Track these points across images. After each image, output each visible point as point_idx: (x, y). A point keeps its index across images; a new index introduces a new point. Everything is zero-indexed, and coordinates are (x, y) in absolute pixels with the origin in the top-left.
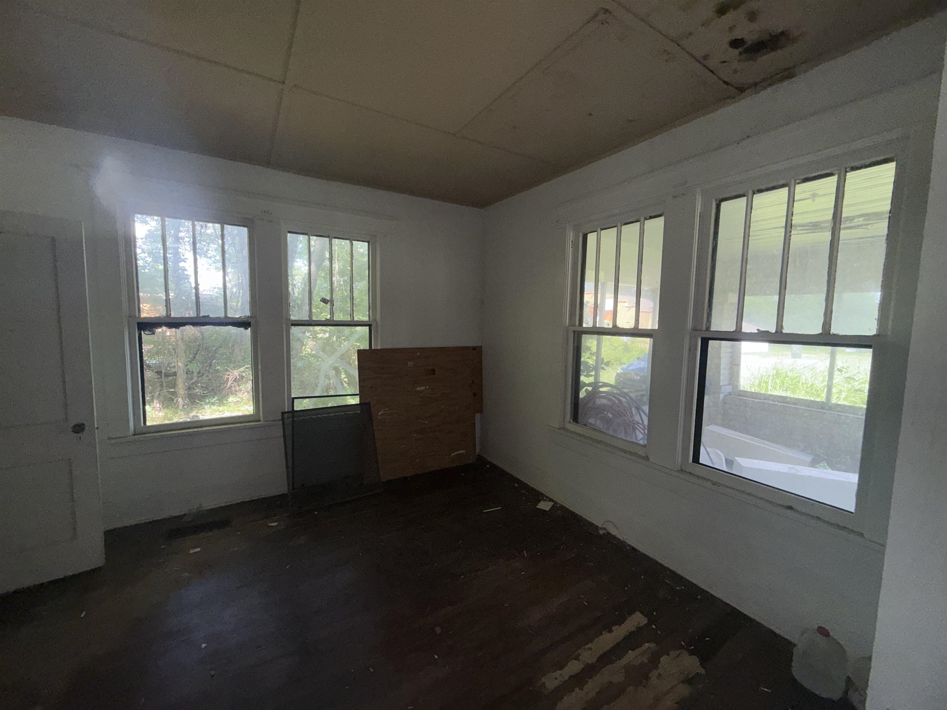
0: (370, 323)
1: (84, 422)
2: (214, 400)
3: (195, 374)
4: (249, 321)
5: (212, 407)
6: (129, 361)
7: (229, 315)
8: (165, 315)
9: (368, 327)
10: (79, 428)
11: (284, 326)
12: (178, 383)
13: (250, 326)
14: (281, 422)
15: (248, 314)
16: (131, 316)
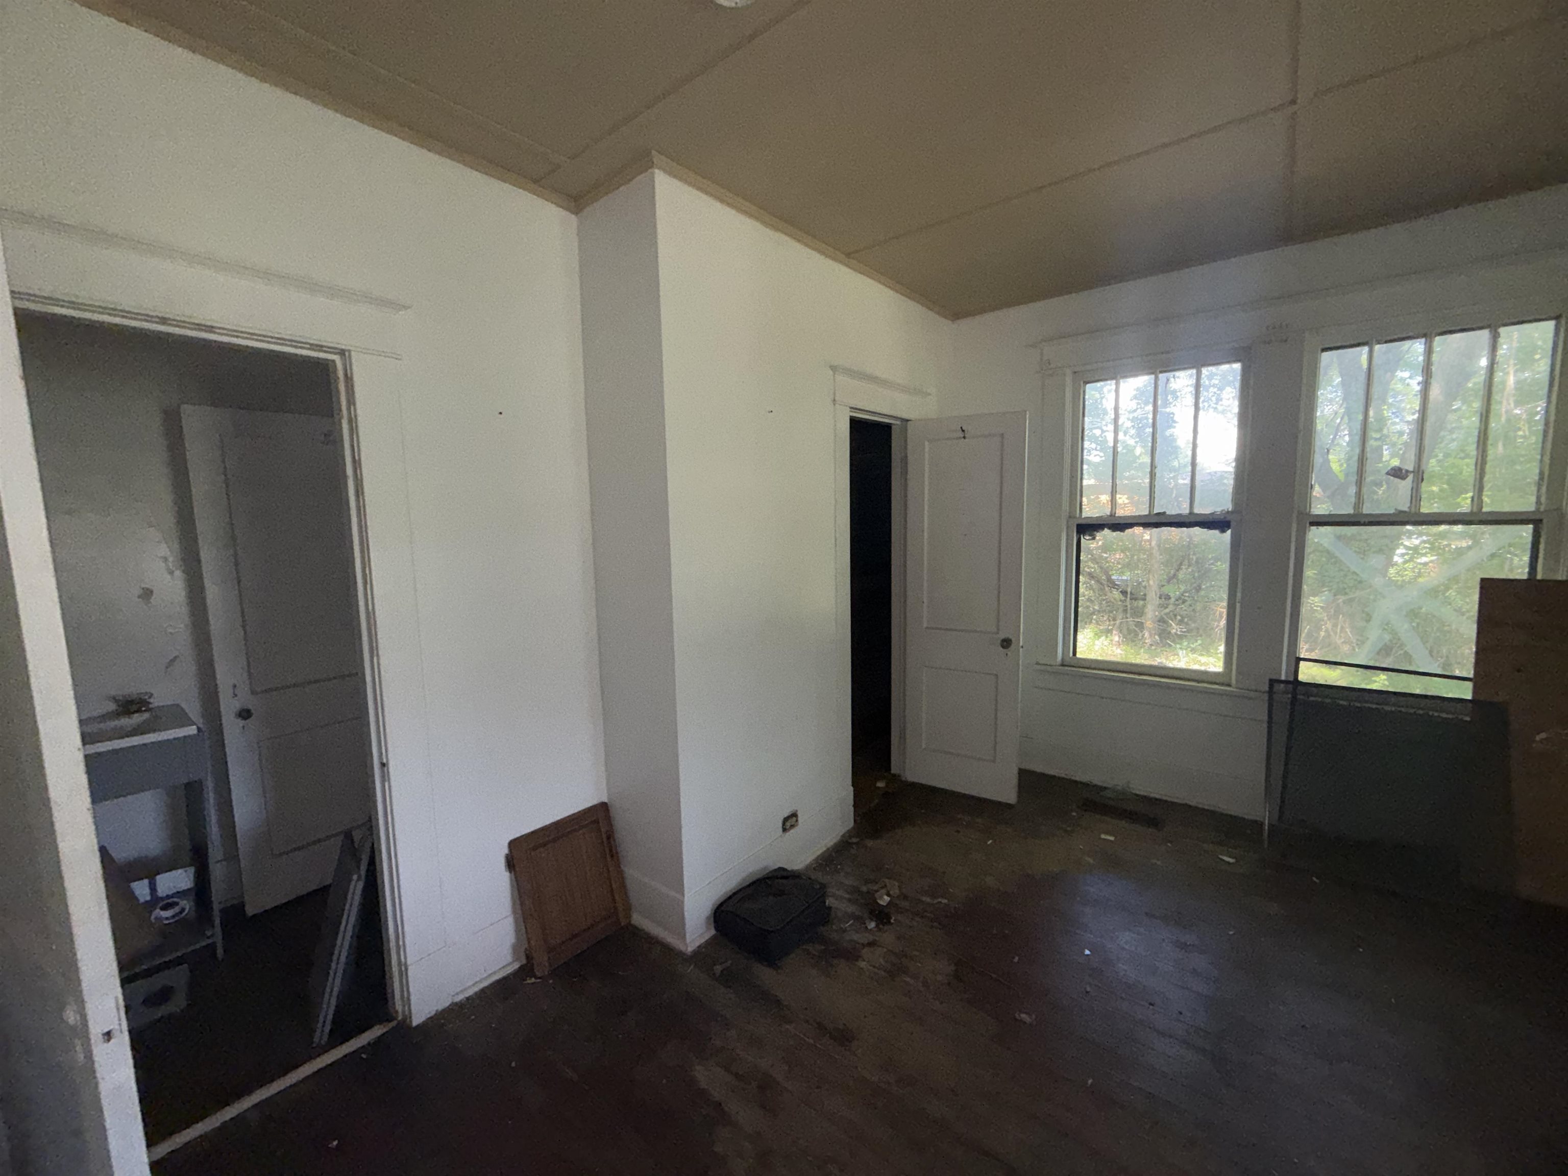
0: (1537, 517)
1: (1010, 637)
2: (1195, 644)
3: (1173, 600)
4: (1228, 519)
5: (1190, 654)
6: (1064, 573)
7: (1197, 510)
8: (1109, 514)
9: (1531, 527)
10: (1006, 643)
11: (1294, 526)
12: (1146, 610)
13: (1229, 527)
14: (1266, 696)
15: (1229, 506)
16: (1071, 517)
